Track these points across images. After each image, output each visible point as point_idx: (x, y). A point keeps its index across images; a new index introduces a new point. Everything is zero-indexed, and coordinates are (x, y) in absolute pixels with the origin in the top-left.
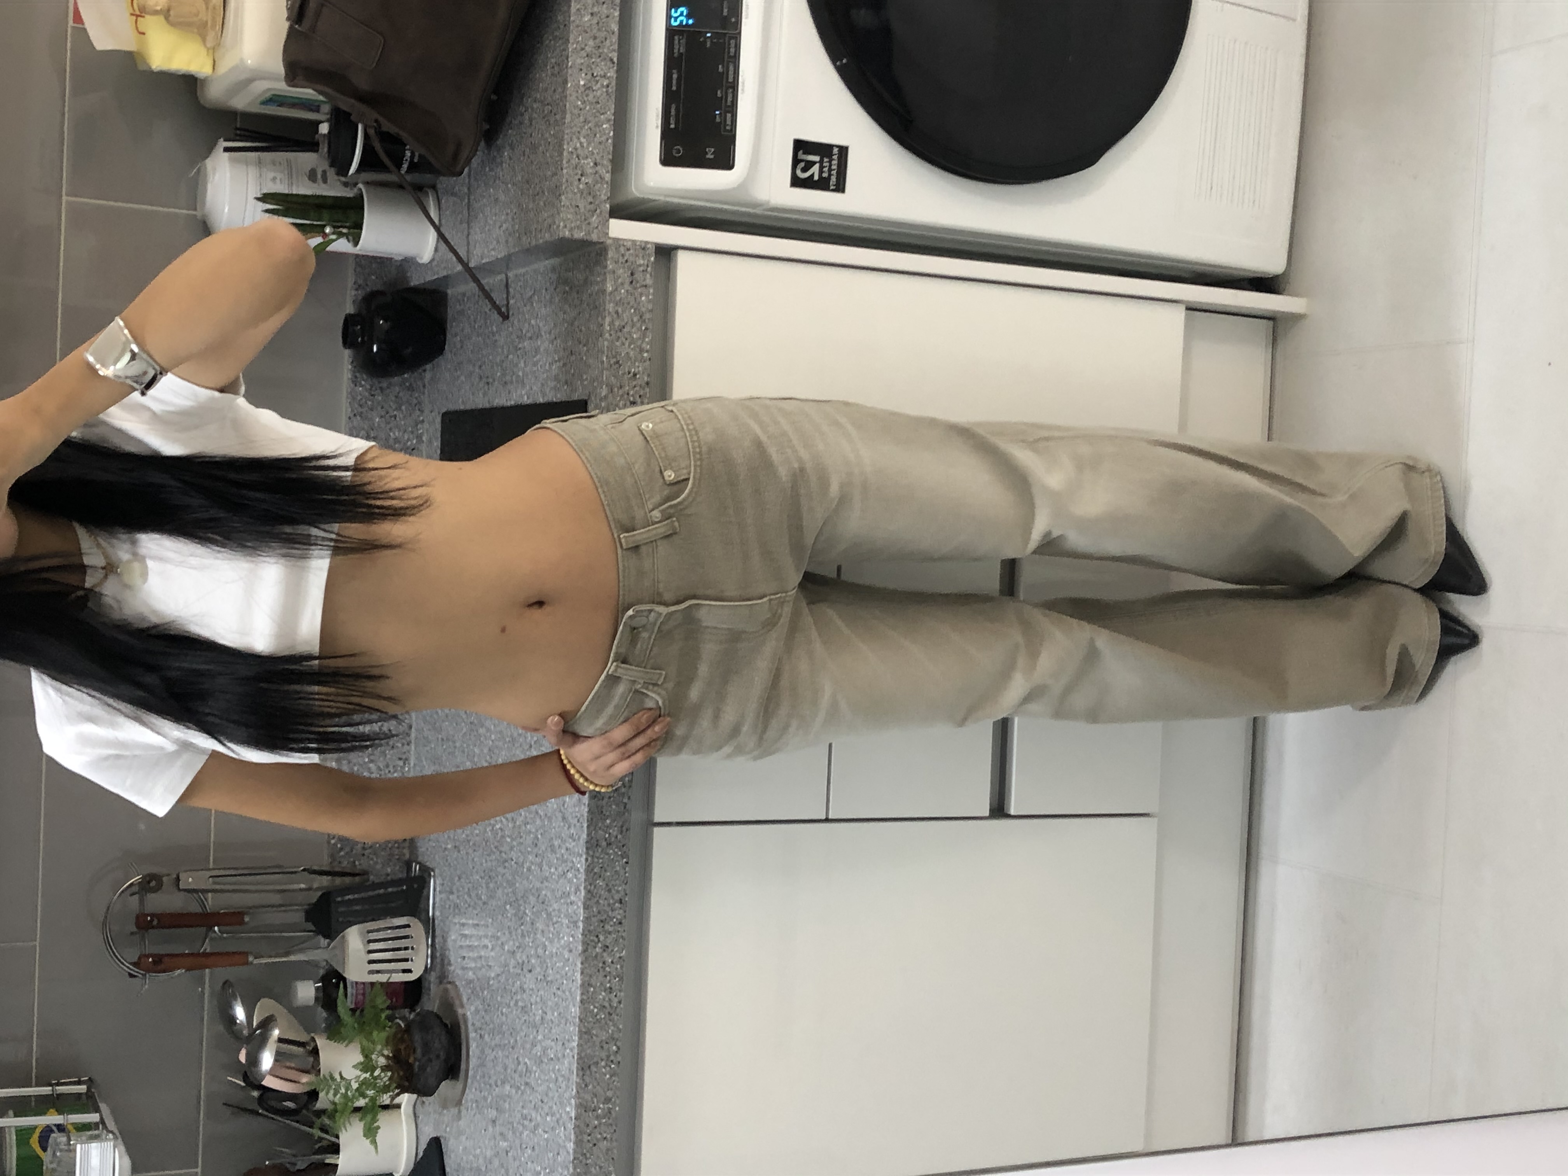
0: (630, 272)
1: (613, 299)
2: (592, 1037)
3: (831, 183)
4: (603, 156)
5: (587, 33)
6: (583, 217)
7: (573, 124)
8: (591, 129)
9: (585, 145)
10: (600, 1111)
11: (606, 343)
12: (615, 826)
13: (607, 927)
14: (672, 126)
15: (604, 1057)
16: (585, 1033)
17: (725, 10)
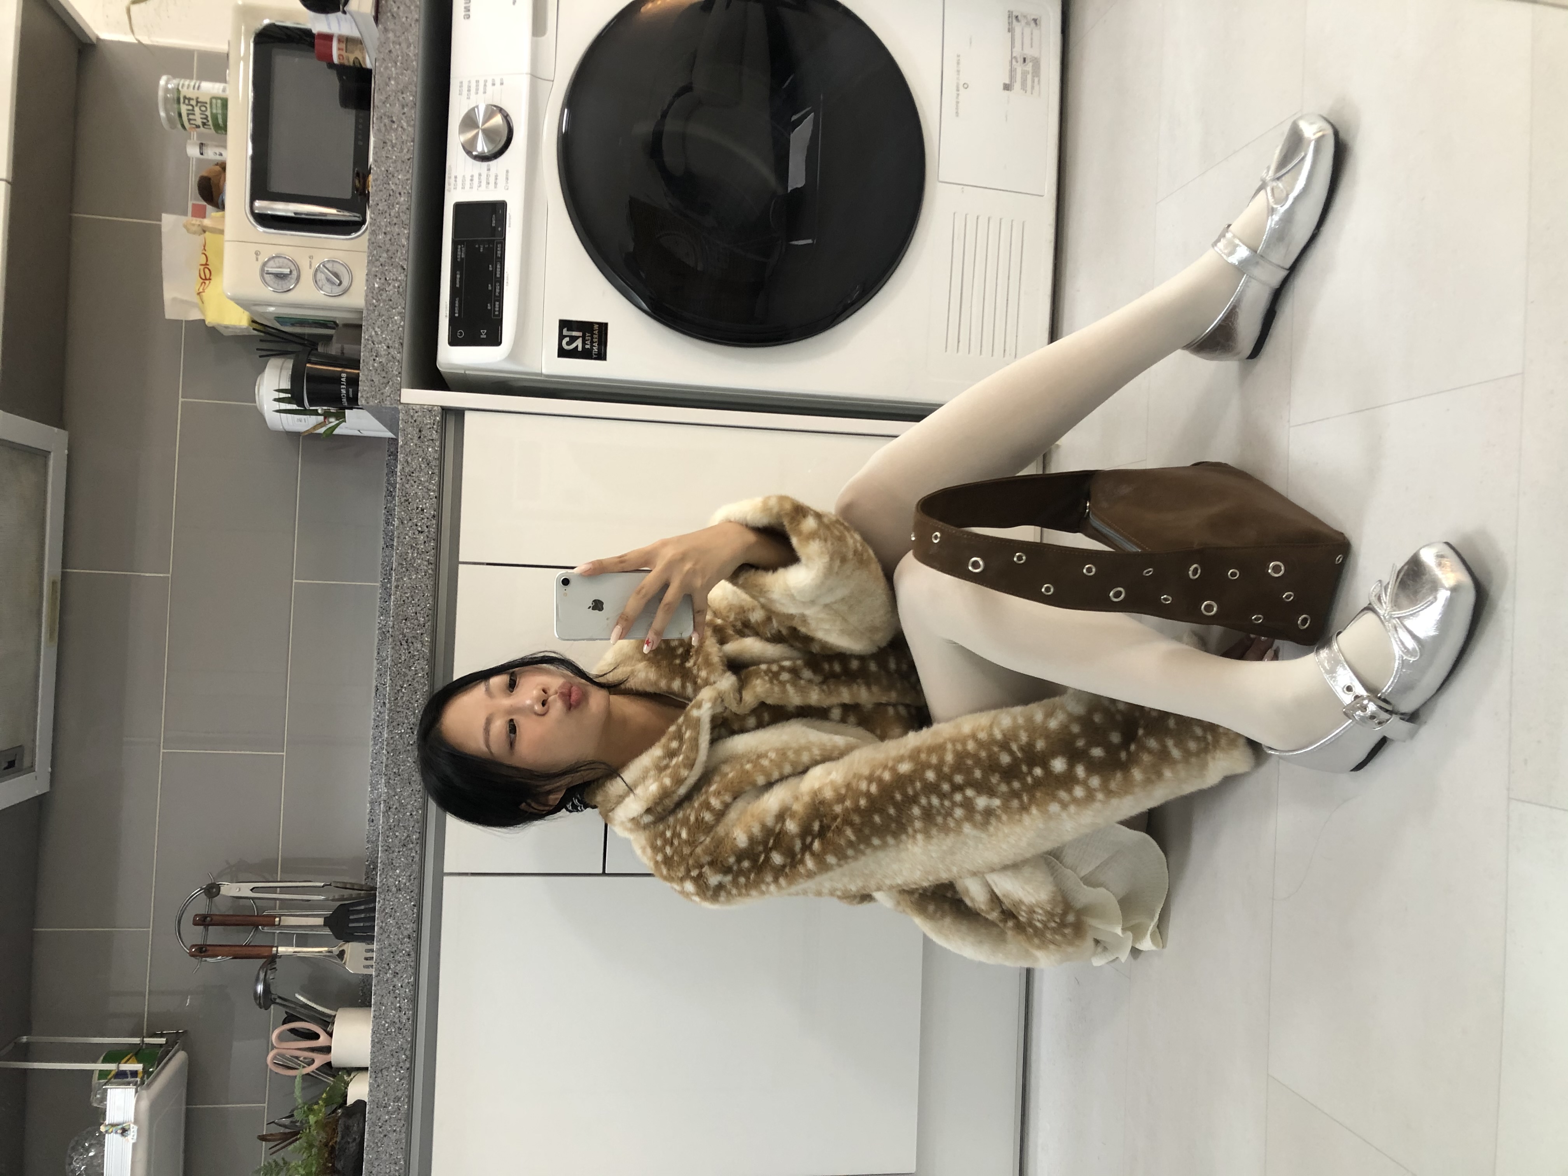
0: (418, 430)
1: (404, 451)
2: (384, 1047)
3: (593, 353)
5: (380, 247)
6: (377, 390)
7: (369, 318)
9: (379, 333)
10: (390, 1108)
11: (398, 486)
12: (404, 875)
13: (397, 958)
14: (457, 315)
16: (378, 1043)
17: (494, 222)
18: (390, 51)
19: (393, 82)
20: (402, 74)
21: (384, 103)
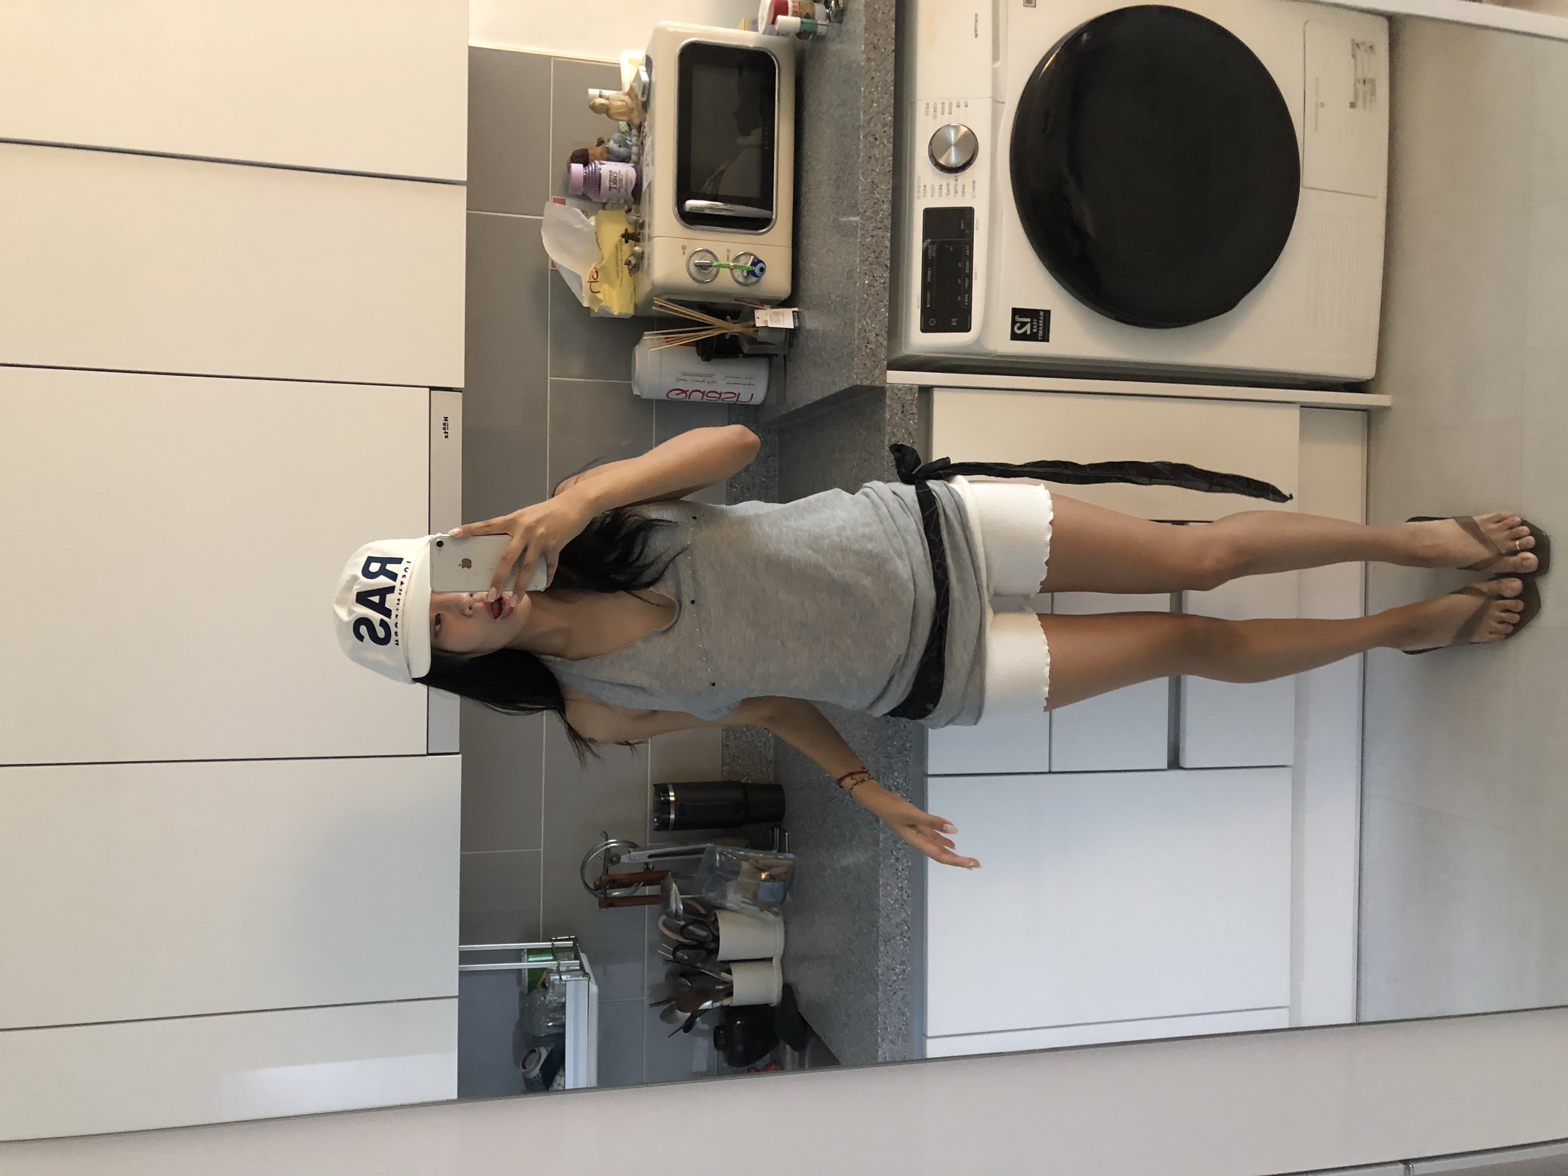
0: (901, 405)
1: (890, 424)
3: (1039, 336)
4: (881, 330)
5: (869, 248)
6: (870, 371)
8: (873, 312)
9: (870, 323)
10: (897, 970)
12: (902, 778)
13: (899, 846)
14: (928, 306)
15: (899, 933)
17: (963, 225)
18: (873, 78)
19: (875, 105)
20: (882, 98)
21: (868, 123)
